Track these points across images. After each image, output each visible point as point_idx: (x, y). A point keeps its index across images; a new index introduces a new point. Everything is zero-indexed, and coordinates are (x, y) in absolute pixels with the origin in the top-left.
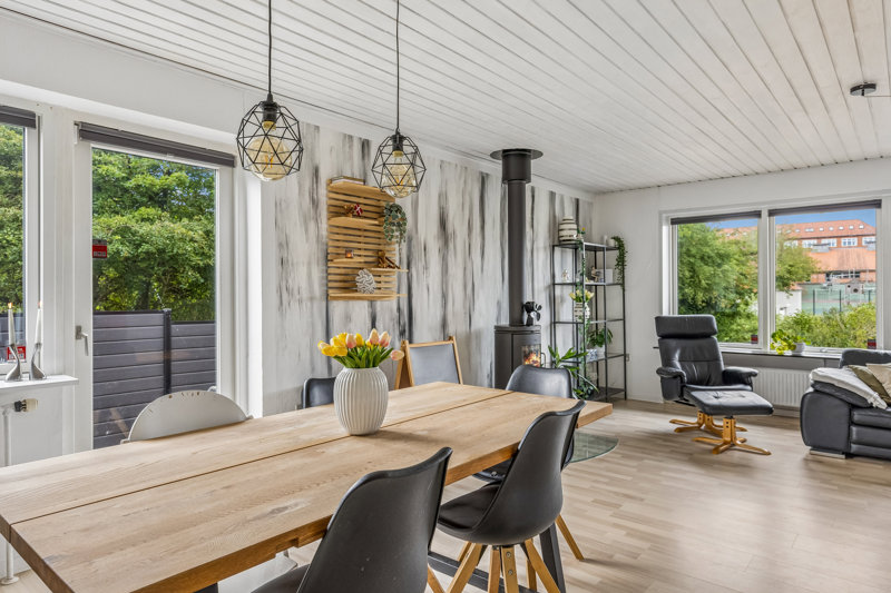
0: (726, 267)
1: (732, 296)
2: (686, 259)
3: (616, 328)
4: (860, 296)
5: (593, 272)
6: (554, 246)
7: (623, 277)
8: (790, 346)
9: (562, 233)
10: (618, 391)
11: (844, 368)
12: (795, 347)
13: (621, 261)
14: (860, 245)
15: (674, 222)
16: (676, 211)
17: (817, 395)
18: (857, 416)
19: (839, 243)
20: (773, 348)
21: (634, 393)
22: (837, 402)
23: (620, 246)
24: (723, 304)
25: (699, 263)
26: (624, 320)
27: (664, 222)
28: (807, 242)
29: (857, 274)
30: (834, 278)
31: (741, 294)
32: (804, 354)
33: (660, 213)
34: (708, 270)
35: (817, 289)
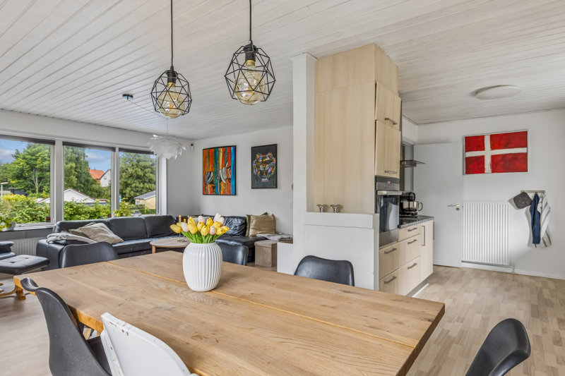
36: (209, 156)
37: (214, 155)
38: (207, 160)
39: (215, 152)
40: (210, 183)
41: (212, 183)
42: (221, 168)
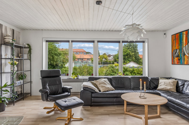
0: (60, 56)
1: (61, 63)
2: (51, 54)
3: (28, 74)
4: (83, 63)
5: (20, 55)
6: (1, 44)
7: (31, 57)
8: (76, 76)
9: (5, 40)
10: (29, 93)
11: (89, 82)
12: (77, 76)
13: (30, 52)
14: (83, 54)
15: (47, 41)
16: (47, 38)
17: (84, 90)
18: (93, 95)
19: (80, 53)
20: (72, 77)
21: (33, 94)
22: (89, 92)
23: (29, 47)
24: (60, 65)
25: (54, 55)
26: (31, 71)
27: (44, 41)
28: (75, 53)
29: (83, 59)
30: (79, 60)
31: (63, 63)
32: (79, 78)
33: (43, 39)
34: (56, 57)
35: (76, 62)
36: (176, 39)
37: (179, 37)
38: (175, 42)
39: (180, 35)
40: (177, 57)
41: (178, 56)
42: (184, 45)
